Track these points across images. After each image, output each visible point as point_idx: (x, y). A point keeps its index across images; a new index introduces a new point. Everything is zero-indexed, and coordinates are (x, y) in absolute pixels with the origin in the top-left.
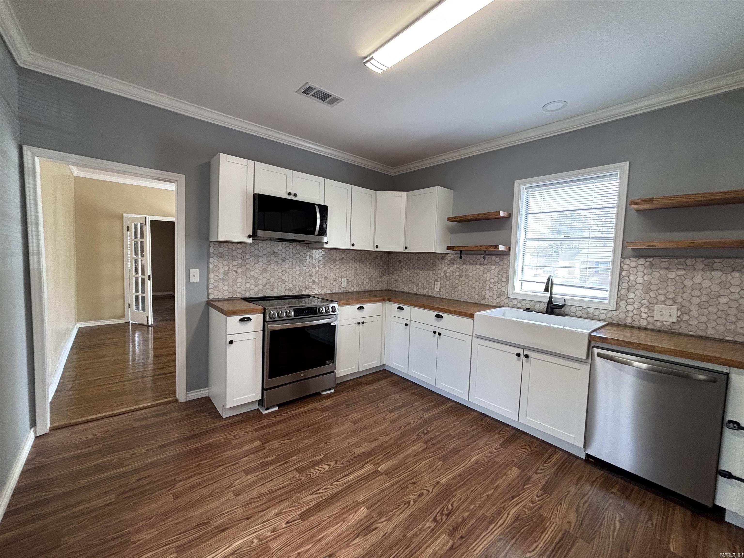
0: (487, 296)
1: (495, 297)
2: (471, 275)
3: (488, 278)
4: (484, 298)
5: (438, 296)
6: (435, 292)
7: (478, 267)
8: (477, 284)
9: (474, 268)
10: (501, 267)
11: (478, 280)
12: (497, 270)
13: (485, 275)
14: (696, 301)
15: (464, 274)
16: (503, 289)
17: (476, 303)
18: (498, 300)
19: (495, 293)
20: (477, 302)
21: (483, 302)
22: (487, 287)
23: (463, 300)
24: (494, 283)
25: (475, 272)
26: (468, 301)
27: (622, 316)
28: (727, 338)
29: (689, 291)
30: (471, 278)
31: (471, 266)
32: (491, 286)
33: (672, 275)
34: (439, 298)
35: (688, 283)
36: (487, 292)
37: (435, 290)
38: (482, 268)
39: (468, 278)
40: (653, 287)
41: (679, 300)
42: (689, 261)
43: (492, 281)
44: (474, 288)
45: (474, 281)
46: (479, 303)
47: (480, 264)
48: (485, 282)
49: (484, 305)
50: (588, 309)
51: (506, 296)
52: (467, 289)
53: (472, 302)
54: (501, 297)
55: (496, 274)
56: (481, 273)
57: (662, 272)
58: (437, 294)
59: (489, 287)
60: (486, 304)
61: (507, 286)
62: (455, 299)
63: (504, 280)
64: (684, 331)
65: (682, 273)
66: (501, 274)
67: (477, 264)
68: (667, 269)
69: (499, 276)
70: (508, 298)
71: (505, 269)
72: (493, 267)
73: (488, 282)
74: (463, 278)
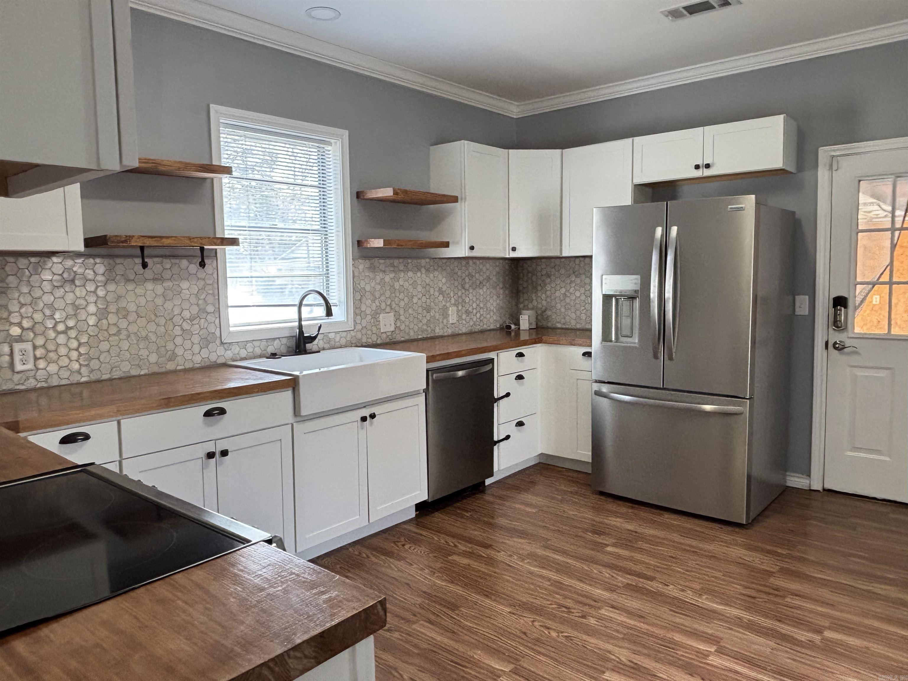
0: (179, 351)
1: (196, 348)
2: (132, 307)
3: (177, 311)
4: (173, 357)
5: (32, 383)
6: (16, 377)
7: (150, 286)
8: (152, 327)
9: (140, 290)
10: (201, 283)
11: (153, 317)
12: (195, 290)
13: (169, 305)
14: (402, 304)
15: (112, 308)
16: (212, 329)
17: (154, 374)
18: (205, 353)
19: (196, 339)
20: (156, 369)
21: (170, 366)
22: (178, 331)
23: (117, 374)
24: (192, 319)
25: (143, 301)
26: (134, 372)
27: (359, 335)
28: (420, 337)
29: (398, 295)
30: (132, 317)
31: (130, 287)
32: (186, 326)
33: (387, 279)
34: (34, 390)
35: (397, 286)
36: (179, 341)
37: (19, 367)
38: (159, 289)
39: (125, 317)
40: (377, 295)
41: (394, 305)
42: (396, 262)
43: (186, 314)
44: (146, 338)
45: (142, 322)
46: (163, 370)
47: (155, 280)
48: (171, 319)
49: (175, 372)
50: (330, 335)
51: (218, 342)
52: (125, 345)
53: (142, 373)
54: (210, 346)
55: (193, 300)
56: (159, 301)
57: (381, 275)
58: (28, 378)
59: (182, 329)
60: (179, 368)
61: (218, 319)
62: (94, 377)
63: (210, 309)
64: (399, 338)
65: (392, 275)
66: (203, 297)
67: (146, 280)
68: (384, 271)
69: (200, 302)
70: (222, 343)
71: (210, 287)
72: (185, 285)
73: (177, 320)
74: (112, 319)
